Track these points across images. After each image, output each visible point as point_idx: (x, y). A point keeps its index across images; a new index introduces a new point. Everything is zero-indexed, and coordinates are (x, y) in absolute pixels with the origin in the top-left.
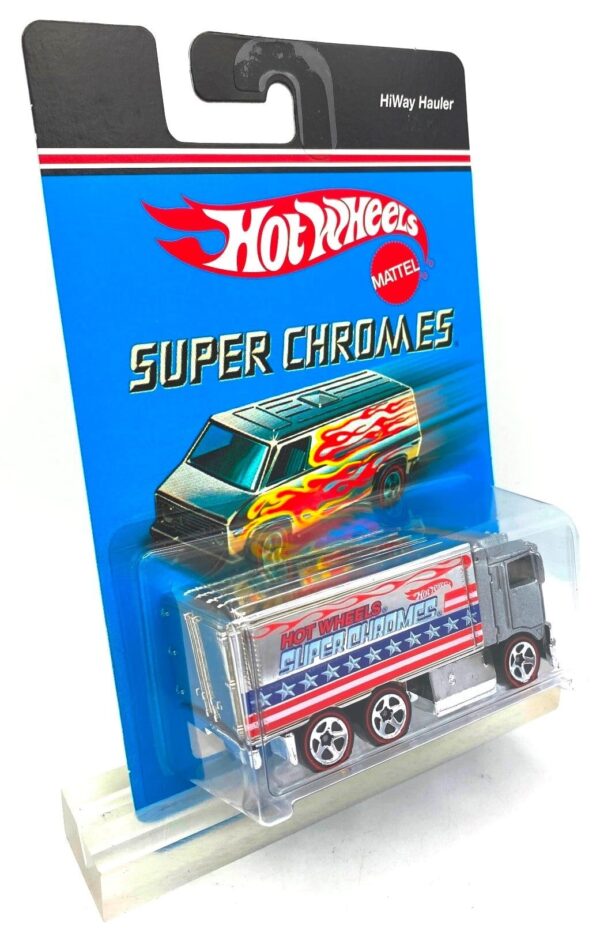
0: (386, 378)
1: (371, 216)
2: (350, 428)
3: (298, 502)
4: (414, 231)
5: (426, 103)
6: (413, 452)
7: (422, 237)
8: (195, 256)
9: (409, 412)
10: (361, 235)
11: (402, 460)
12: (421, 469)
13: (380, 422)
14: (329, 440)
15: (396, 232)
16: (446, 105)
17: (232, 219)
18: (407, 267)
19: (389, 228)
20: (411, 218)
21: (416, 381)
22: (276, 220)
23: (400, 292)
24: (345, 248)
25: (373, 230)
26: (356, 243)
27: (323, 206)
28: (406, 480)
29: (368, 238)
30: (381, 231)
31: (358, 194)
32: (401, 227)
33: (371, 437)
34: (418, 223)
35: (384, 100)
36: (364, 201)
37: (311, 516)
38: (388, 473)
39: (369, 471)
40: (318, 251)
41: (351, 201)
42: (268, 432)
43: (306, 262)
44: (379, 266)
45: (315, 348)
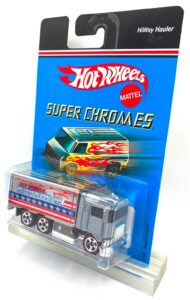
0: (118, 133)
1: (125, 73)
2: (101, 146)
3: (81, 162)
4: (142, 81)
5: (159, 30)
6: (124, 163)
7: (146, 84)
8: (66, 81)
9: (126, 149)
10: (119, 80)
11: (119, 165)
12: (125, 171)
13: (113, 148)
14: (94, 147)
15: (134, 80)
16: (169, 29)
17: (78, 71)
18: (136, 94)
19: (131, 79)
20: (142, 76)
21: (131, 138)
22: (91, 73)
23: (131, 104)
24: (112, 84)
25: (124, 79)
26: (117, 83)
27: (107, 69)
28: (119, 172)
29: (122, 81)
30: (128, 80)
31: (121, 65)
32: (137, 79)
33: (108, 152)
34: (145, 78)
35: (140, 30)
36: (123, 68)
37: (84, 168)
38: (112, 166)
39: (105, 163)
40: (102, 84)
41: (118, 68)
42: (75, 137)
43: (97, 87)
44: (124, 92)
45: (95, 116)
